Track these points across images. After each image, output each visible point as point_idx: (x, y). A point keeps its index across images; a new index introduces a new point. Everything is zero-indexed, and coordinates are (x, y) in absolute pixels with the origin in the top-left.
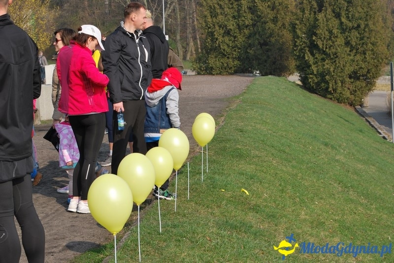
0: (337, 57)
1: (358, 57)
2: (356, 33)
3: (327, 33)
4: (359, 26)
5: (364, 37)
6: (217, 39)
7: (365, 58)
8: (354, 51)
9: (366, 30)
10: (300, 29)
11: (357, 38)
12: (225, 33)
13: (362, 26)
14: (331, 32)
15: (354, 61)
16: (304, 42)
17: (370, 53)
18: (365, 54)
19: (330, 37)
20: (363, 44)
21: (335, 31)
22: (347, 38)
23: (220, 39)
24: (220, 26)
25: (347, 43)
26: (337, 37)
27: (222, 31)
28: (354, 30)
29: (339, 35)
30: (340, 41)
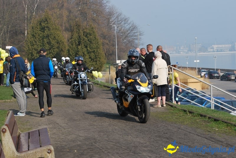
0: (86, 63)
1: (94, 63)
2: (93, 54)
3: (82, 54)
4: (94, 51)
5: (96, 55)
6: (34, 55)
7: (97, 63)
8: (92, 61)
9: (97, 52)
10: (71, 52)
11: (93, 55)
12: (37, 52)
13: (96, 51)
14: (84, 53)
15: (92, 64)
16: (73, 57)
17: (98, 61)
18: (96, 62)
19: (83, 55)
20: (96, 58)
21: (85, 53)
22: (90, 55)
23: (35, 55)
24: (35, 50)
25: (90, 58)
26: (86, 55)
27: (36, 52)
28: (92, 53)
29: (87, 54)
30: (87, 57)
